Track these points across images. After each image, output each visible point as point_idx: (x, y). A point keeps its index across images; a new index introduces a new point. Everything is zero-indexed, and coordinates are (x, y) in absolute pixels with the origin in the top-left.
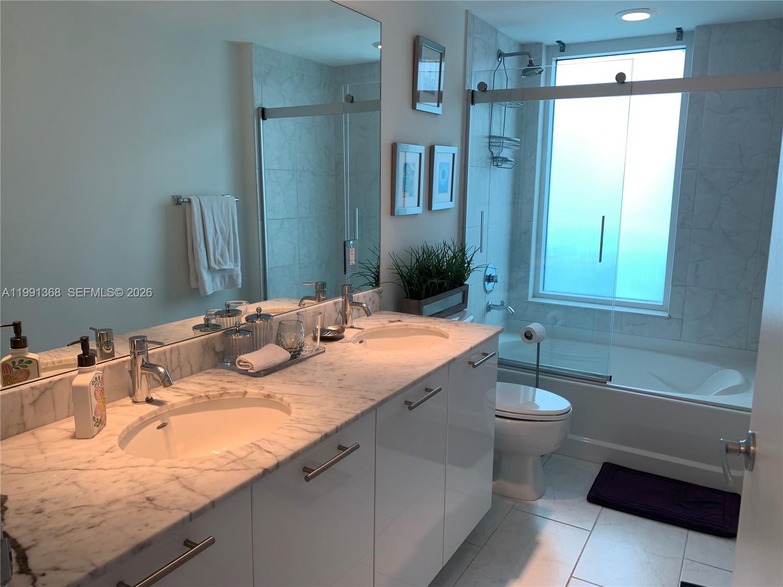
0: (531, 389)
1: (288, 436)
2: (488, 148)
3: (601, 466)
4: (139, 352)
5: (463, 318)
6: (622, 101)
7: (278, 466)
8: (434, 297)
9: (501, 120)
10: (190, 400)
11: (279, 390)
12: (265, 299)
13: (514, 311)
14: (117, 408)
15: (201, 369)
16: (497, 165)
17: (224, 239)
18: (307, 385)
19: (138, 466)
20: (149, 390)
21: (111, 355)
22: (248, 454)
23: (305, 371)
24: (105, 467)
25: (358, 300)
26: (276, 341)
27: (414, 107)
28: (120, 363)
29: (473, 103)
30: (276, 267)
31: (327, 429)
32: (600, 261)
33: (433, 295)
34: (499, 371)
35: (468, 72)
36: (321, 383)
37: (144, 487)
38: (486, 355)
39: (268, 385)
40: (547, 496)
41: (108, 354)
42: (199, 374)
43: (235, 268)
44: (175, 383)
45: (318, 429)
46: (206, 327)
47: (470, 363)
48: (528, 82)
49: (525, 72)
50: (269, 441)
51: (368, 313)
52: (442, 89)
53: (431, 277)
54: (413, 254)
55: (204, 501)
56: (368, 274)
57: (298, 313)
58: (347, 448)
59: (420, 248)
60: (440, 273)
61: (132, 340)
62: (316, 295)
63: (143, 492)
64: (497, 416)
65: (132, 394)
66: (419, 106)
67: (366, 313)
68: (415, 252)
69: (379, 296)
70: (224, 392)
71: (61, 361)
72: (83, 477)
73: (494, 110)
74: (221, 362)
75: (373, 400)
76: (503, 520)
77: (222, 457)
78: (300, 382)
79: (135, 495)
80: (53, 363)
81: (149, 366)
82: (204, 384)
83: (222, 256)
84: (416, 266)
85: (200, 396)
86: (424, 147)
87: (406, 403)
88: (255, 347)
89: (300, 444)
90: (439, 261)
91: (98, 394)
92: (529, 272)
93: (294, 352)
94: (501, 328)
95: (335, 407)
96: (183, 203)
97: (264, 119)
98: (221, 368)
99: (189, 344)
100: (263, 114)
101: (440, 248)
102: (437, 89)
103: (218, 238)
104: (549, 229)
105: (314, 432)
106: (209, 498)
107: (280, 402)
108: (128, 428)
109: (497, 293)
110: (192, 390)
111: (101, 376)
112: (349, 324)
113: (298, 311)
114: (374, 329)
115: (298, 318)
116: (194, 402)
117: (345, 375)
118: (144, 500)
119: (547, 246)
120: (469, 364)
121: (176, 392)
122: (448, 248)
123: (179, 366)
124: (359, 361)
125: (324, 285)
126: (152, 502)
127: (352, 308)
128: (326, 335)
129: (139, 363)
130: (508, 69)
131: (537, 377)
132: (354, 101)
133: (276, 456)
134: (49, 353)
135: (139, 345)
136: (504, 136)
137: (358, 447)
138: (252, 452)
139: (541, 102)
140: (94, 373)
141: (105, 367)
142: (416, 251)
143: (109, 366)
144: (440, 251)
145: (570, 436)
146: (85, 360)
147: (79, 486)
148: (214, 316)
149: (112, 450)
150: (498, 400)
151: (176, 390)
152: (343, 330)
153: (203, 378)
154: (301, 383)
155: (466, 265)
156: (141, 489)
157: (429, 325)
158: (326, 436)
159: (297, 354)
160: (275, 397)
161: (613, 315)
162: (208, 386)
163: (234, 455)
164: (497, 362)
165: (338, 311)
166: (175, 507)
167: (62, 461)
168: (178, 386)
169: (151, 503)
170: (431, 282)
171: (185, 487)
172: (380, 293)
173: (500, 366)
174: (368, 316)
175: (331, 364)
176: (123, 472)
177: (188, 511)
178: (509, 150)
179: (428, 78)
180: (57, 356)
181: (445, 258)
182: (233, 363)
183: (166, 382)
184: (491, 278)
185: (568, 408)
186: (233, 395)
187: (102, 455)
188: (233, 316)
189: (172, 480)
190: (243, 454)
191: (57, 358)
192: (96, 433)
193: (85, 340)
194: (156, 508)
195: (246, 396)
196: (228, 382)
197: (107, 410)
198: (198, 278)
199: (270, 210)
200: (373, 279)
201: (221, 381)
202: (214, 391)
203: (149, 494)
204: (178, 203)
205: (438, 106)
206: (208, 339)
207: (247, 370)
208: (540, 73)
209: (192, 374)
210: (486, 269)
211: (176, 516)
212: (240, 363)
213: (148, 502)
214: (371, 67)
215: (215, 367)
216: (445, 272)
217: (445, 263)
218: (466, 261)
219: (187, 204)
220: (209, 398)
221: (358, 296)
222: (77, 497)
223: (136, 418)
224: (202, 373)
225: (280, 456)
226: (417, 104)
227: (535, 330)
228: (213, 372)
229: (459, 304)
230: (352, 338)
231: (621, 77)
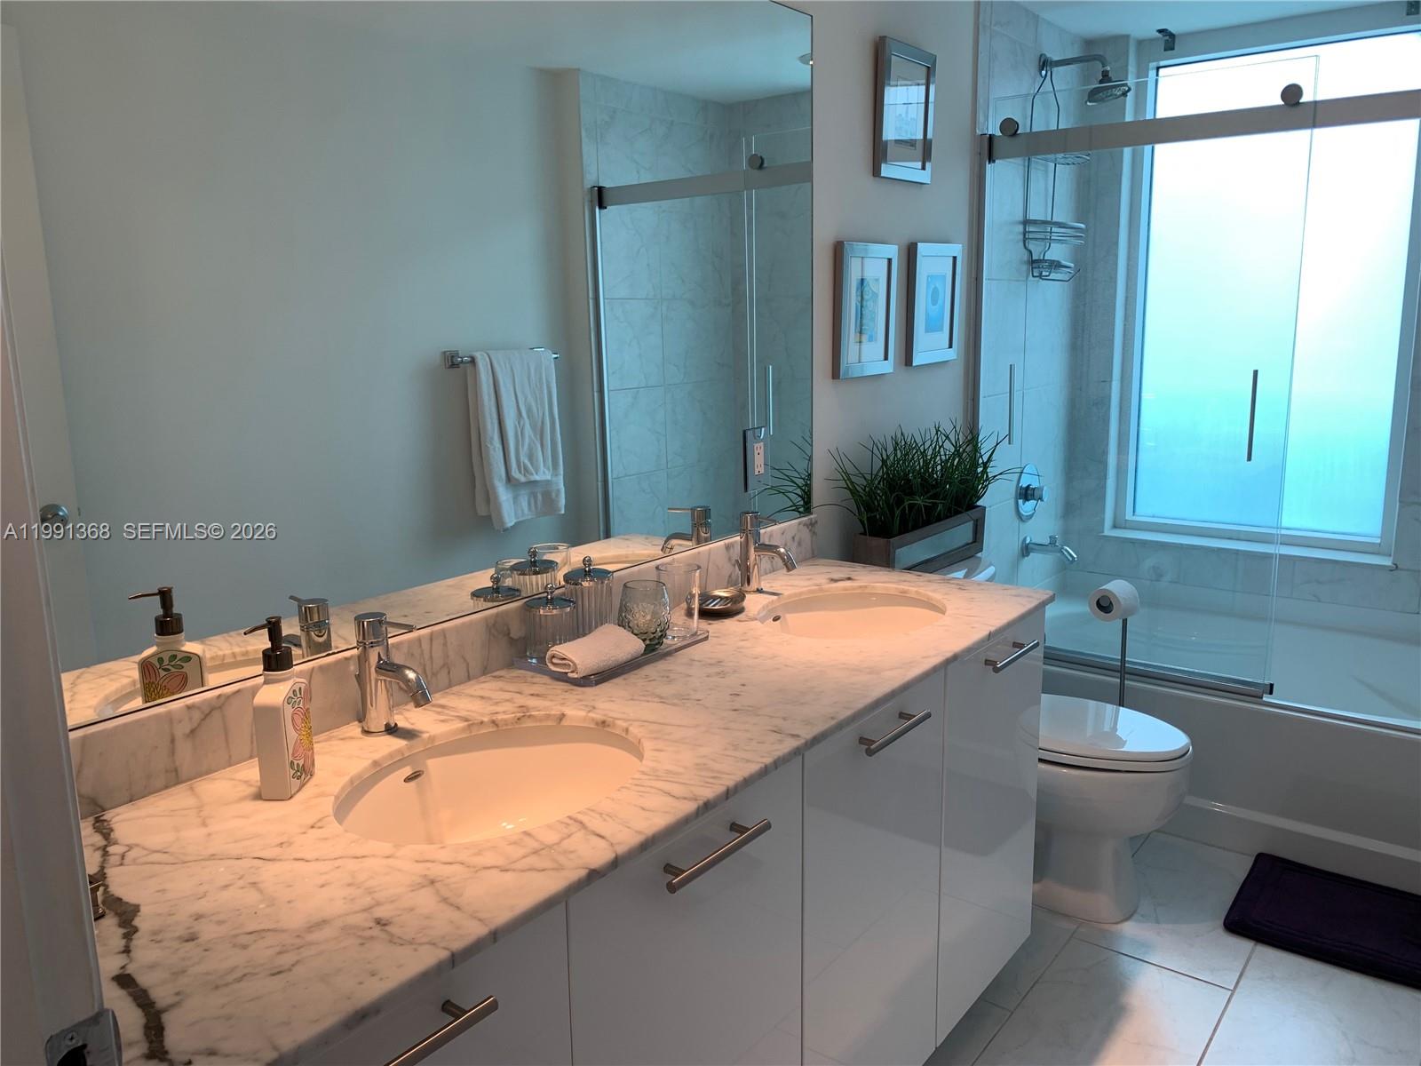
0: (1110, 708)
1: (635, 806)
2: (1021, 244)
3: (1253, 859)
4: (372, 643)
5: (976, 570)
6: (1295, 140)
7: (615, 863)
8: (917, 533)
9: (1046, 189)
10: (463, 730)
11: (624, 713)
12: (608, 535)
13: (1075, 556)
14: (335, 742)
15: (485, 671)
16: (1040, 276)
17: (533, 427)
18: (674, 705)
19: (363, 857)
20: (390, 709)
21: (326, 647)
22: (563, 839)
23: (671, 675)
24: (308, 857)
25: (770, 541)
26: (619, 620)
27: (876, 172)
28: (338, 662)
29: (991, 159)
30: (626, 476)
31: (709, 793)
32: (1249, 459)
33: (915, 527)
34: (1045, 672)
35: (981, 100)
36: (699, 700)
37: (373, 899)
38: (1021, 646)
39: (604, 702)
40: (1142, 916)
41: (320, 644)
42: (483, 679)
43: (554, 479)
44: (437, 695)
45: (692, 792)
46: (495, 593)
47: (987, 662)
48: (1102, 114)
49: (1093, 95)
50: (601, 814)
51: (789, 566)
52: (930, 136)
53: (911, 494)
54: (876, 451)
55: (477, 930)
56: (790, 489)
57: (657, 568)
58: (748, 829)
59: (889, 440)
60: (928, 485)
61: (359, 620)
62: (693, 530)
63: (370, 908)
64: (1041, 760)
65: (361, 718)
66: (886, 170)
67: (786, 565)
68: (880, 447)
69: (810, 531)
70: (524, 714)
71: (246, 653)
72: (269, 873)
73: (1033, 171)
74: (521, 658)
75: (798, 736)
76: (1054, 959)
77: (515, 843)
78: (661, 698)
79: (356, 912)
80: (234, 655)
81: (389, 668)
82: (489, 698)
83: (531, 457)
84: (881, 474)
85: (482, 723)
86: (897, 247)
87: (862, 740)
88: (581, 630)
89: (657, 822)
90: (926, 463)
91: (298, 721)
92: (1106, 479)
93: (650, 640)
94: (1051, 593)
95: (726, 749)
96: (461, 365)
97: (602, 206)
98: (520, 669)
99: (463, 624)
100: (601, 197)
101: (928, 437)
102: (920, 136)
103: (524, 425)
104: (1143, 394)
105: (685, 798)
106: (486, 925)
107: (624, 735)
108: (351, 781)
109: (1043, 522)
110: (468, 711)
111: (303, 686)
112: (754, 585)
113: (658, 562)
114: (801, 594)
115: (659, 576)
116: (471, 732)
117: (743, 685)
118: (372, 924)
119: (1141, 429)
120: (986, 664)
121: (439, 713)
122: (944, 438)
123: (446, 666)
124: (771, 658)
125: (706, 513)
126: (387, 928)
127: (759, 556)
128: (710, 607)
129: (373, 659)
130: (1060, 91)
131: (1122, 684)
132: (765, 165)
133: (612, 844)
134: (228, 638)
135: (372, 628)
136: (1054, 220)
137: (768, 826)
138: (569, 836)
139: (1127, 151)
140: (290, 683)
141: (313, 669)
142: (883, 445)
143: (321, 668)
144: (929, 442)
145: (1190, 800)
146: (276, 660)
147: (261, 891)
148: (509, 572)
149: (319, 824)
150: (1043, 732)
151: (439, 710)
152: (741, 597)
153: (487, 687)
154: (662, 700)
155: (980, 470)
156: (367, 901)
157: (906, 588)
158: (707, 806)
159: (657, 644)
160: (614, 725)
161: (1276, 563)
162: (497, 703)
163: (537, 840)
164: (1042, 656)
165: (733, 562)
166: (425, 940)
167: (236, 842)
168: (442, 701)
169: (382, 930)
170: (909, 505)
171: (445, 900)
172: (812, 525)
173: (1048, 661)
174: (789, 570)
175: (719, 662)
176: (338, 868)
177: (447, 949)
178: (1064, 245)
179: (903, 116)
180: (242, 644)
181: (938, 458)
182: (542, 660)
183: (419, 696)
184: (1029, 492)
185: (1186, 745)
186: (541, 720)
187: (304, 833)
188: (543, 573)
189: (423, 887)
190: (551, 837)
191: (240, 647)
192: (296, 790)
193: (274, 623)
194: (393, 940)
195: (564, 723)
196: (532, 695)
197: (315, 746)
198: (490, 497)
199: (613, 373)
200: (800, 499)
201: (519, 693)
202: (506, 712)
203: (381, 912)
204: (453, 365)
205: (924, 168)
206: (497, 615)
207: (567, 673)
208: (1125, 94)
209: (469, 678)
210: (1020, 476)
211: (428, 958)
212: (555, 661)
213: (379, 927)
214: (797, 101)
215: (510, 665)
216: (938, 484)
217: (939, 467)
218: (980, 461)
219: (469, 367)
220: (497, 725)
221: (770, 533)
222: (256, 913)
223: (367, 763)
224: (488, 678)
225: (619, 843)
226: (883, 165)
227: (1117, 594)
228: (507, 676)
229: (968, 544)
230: (759, 613)
231: (1292, 93)
